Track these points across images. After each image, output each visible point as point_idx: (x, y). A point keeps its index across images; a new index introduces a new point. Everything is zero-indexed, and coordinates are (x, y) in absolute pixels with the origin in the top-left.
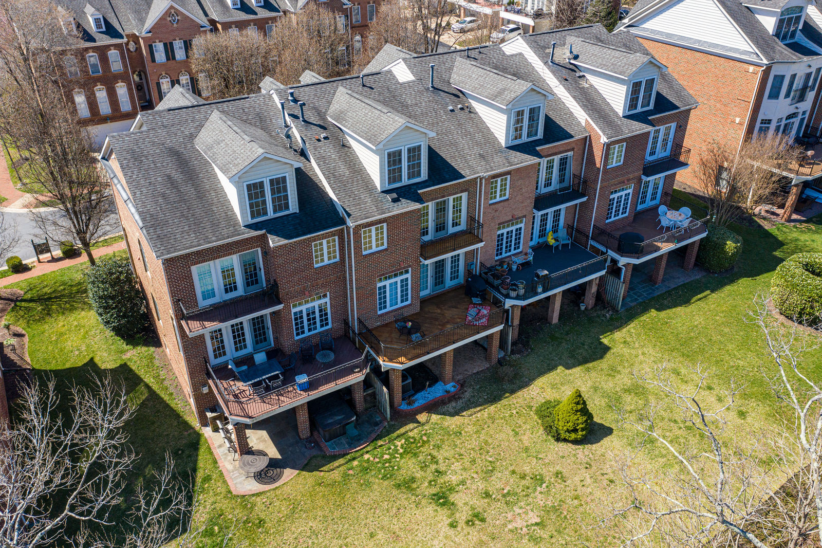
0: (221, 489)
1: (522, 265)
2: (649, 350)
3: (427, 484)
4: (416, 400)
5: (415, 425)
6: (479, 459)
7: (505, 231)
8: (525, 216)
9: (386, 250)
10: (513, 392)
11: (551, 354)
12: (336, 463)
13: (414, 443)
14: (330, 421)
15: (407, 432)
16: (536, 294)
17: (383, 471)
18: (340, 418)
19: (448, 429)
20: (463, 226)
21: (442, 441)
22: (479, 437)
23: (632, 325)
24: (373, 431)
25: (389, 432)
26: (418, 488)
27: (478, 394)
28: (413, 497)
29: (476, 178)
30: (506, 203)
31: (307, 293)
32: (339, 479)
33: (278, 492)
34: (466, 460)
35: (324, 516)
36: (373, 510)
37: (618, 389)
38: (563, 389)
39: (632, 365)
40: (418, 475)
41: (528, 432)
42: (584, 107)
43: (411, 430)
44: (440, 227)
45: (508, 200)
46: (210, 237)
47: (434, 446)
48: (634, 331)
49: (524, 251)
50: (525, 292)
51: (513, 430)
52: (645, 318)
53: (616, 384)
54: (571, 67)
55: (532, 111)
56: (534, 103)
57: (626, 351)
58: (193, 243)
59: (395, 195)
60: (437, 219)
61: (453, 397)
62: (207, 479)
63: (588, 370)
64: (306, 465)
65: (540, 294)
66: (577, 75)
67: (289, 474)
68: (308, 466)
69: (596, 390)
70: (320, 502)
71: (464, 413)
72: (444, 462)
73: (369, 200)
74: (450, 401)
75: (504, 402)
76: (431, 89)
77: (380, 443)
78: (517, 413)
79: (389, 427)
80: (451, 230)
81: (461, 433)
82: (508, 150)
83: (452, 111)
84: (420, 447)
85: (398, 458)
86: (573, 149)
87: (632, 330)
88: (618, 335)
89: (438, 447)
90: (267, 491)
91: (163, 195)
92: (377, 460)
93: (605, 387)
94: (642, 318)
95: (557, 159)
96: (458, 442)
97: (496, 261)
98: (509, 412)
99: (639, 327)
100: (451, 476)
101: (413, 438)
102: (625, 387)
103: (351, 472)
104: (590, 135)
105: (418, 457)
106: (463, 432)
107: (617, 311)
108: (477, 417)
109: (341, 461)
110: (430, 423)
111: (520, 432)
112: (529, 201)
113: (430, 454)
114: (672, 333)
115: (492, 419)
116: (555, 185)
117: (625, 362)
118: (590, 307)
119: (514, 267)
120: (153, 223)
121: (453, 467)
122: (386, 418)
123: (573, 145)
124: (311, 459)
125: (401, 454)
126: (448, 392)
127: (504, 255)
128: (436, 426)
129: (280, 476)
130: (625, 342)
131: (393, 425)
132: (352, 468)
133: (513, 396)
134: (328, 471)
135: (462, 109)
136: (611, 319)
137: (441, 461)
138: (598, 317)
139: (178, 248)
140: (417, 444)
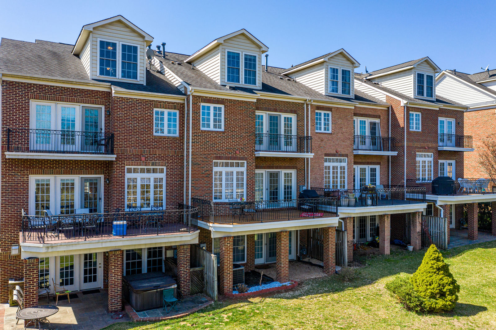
7: (331, 165)
8: (347, 156)
9: (224, 132)
12: (143, 328)
15: (236, 308)
20: (294, 147)
24: (195, 306)
25: (215, 308)
29: (303, 104)
30: (330, 137)
31: (143, 159)
43: (241, 307)
44: (274, 140)
45: (331, 134)
47: (268, 316)
55: (344, 72)
56: (345, 67)
58: (37, 74)
60: (271, 131)
61: (290, 290)
64: (105, 328)
65: (370, 206)
71: (304, 298)
74: (286, 292)
76: (266, 72)
79: (216, 305)
80: (283, 147)
83: (282, 79)
86: (379, 116)
89: (273, 317)
92: (196, 326)
95: (367, 122)
96: (298, 314)
101: (243, 311)
104: (391, 106)
107: (445, 249)
108: (318, 300)
109: (150, 326)
110: (264, 303)
112: (349, 142)
113: (263, 322)
118: (418, 248)
122: (212, 299)
123: (379, 113)
124: (114, 324)
125: (226, 322)
127: (332, 189)
131: (220, 304)
135: (289, 80)
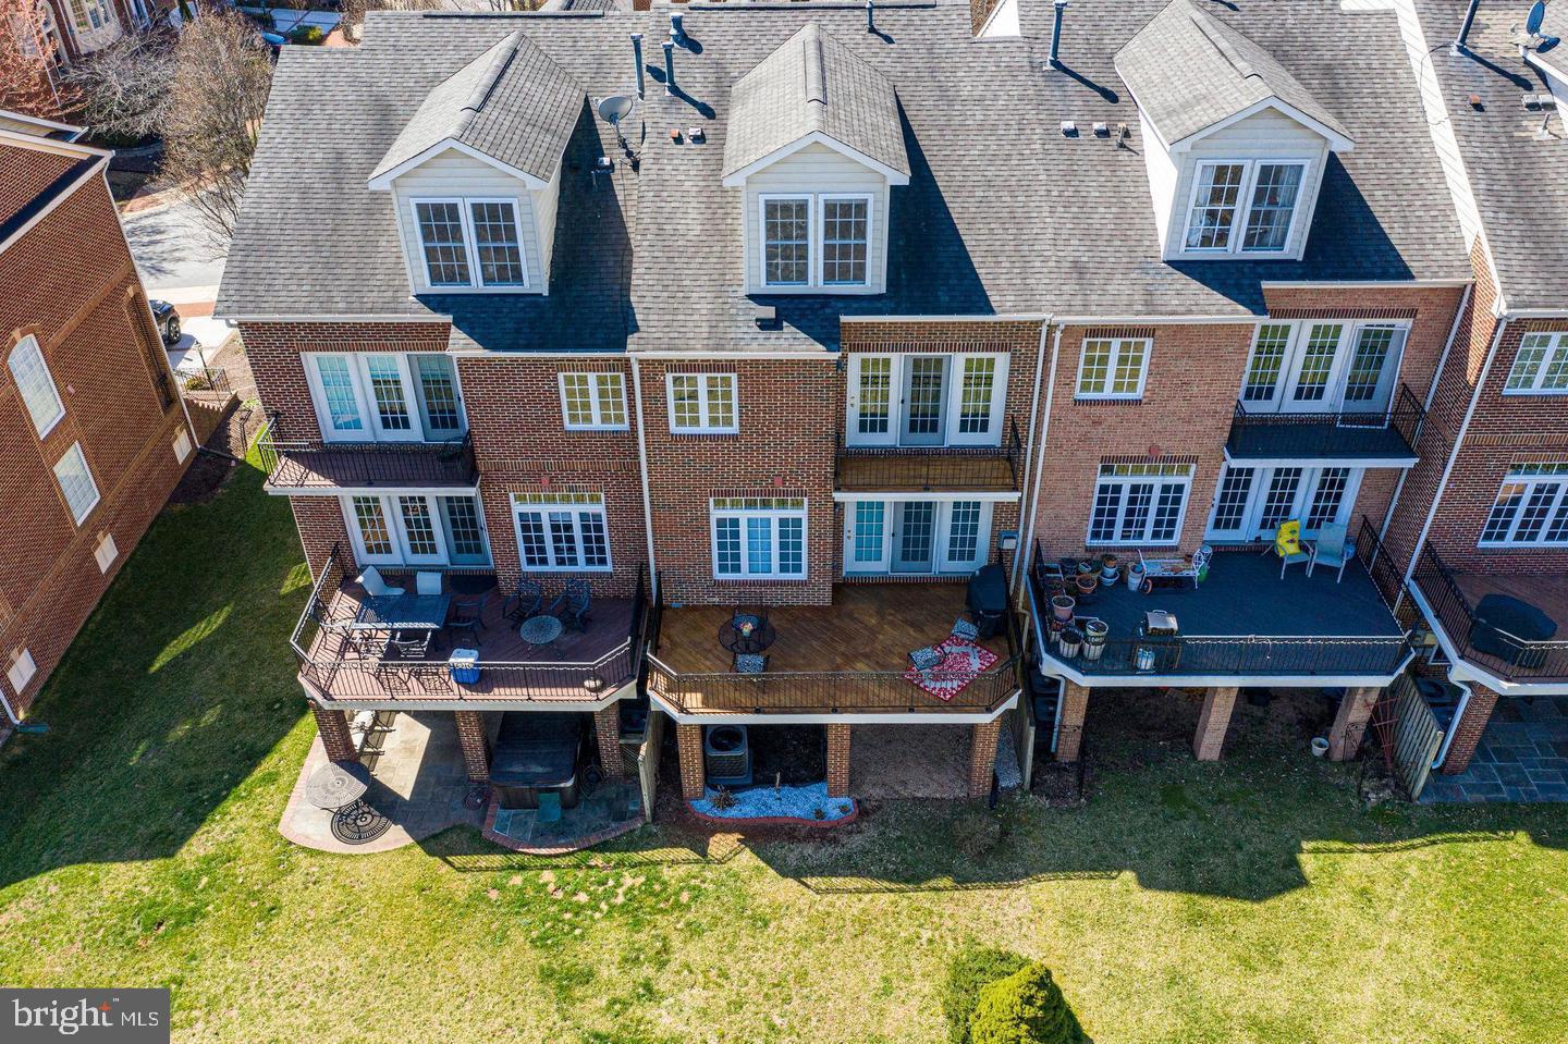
0: (269, 811)
1: (1160, 582)
2: (1421, 948)
3: (604, 1003)
4: (740, 802)
5: (693, 856)
6: (753, 1008)
7: (1126, 482)
8: (1195, 459)
9: (735, 437)
10: (963, 881)
11: (1131, 834)
12: (484, 861)
13: (657, 895)
14: (517, 769)
15: (660, 863)
16: (1134, 670)
17: (548, 924)
18: (540, 770)
19: (749, 900)
20: (993, 437)
21: (716, 921)
22: (796, 956)
23: (1425, 854)
24: (601, 827)
25: (633, 845)
26: (582, 1001)
27: (882, 852)
28: (556, 1017)
29: (1038, 324)
30: (1132, 410)
31: (545, 479)
32: (461, 898)
33: (346, 866)
34: (727, 993)
35: (374, 961)
36: (462, 999)
37: (1235, 1010)
38: (1089, 936)
39: (1332, 963)
40: (604, 973)
41: (915, 1002)
42: (1490, 197)
43: (674, 864)
44: (924, 419)
45: (1138, 402)
46: (336, 299)
47: (689, 924)
48: (1414, 874)
49: (1186, 549)
50: (1104, 654)
51: (886, 980)
52: (1478, 851)
53: (1242, 993)
54: (1523, 72)
55: (1269, 175)
56: (1284, 152)
57: (1348, 916)
58: (297, 305)
59: (769, 312)
60: (915, 397)
61: (820, 832)
62: (271, 778)
63: (1196, 919)
64: (434, 837)
65: (1146, 673)
66: (1528, 98)
67: (396, 836)
68: (434, 843)
69: (1172, 982)
70: (391, 929)
71: (812, 881)
72: (678, 973)
73: (704, 307)
74: (810, 837)
75: (923, 898)
76: (1049, 67)
77: (598, 860)
78: (930, 941)
79: (641, 837)
80: (954, 436)
81: (766, 925)
82: (1171, 270)
83: (1073, 133)
84: (661, 911)
85: (601, 911)
86: (1412, 313)
87: (1413, 870)
88: (1359, 863)
89: (694, 931)
90: (330, 854)
91: (305, 191)
92: (560, 895)
93: (1206, 985)
94: (1468, 848)
95: (1351, 329)
96: (746, 941)
97: (1088, 549)
98: (912, 930)
99: (1440, 866)
100: (664, 1012)
101: (664, 883)
102: (1263, 1016)
103: (494, 895)
104: (1474, 285)
105: (638, 932)
106: (773, 924)
107: (1409, 798)
108: (832, 905)
109: (497, 860)
110: (726, 867)
111: (897, 992)
112: (1210, 422)
113: (665, 939)
114: (1530, 928)
115: (863, 926)
116: (1332, 400)
117: (1318, 945)
118: (1337, 756)
119: (1134, 582)
120: (250, 242)
121: (685, 996)
122: (643, 813)
123: (1415, 302)
124: (454, 827)
125: (612, 907)
126: (820, 814)
127: (1117, 541)
128: (731, 882)
129: (374, 834)
130: (1364, 892)
131: (650, 835)
132: (500, 888)
133: (957, 894)
134: (458, 869)
135: (1103, 134)
136: (1378, 812)
137: (673, 966)
138: (1343, 790)
139: (263, 305)
140: (657, 903)
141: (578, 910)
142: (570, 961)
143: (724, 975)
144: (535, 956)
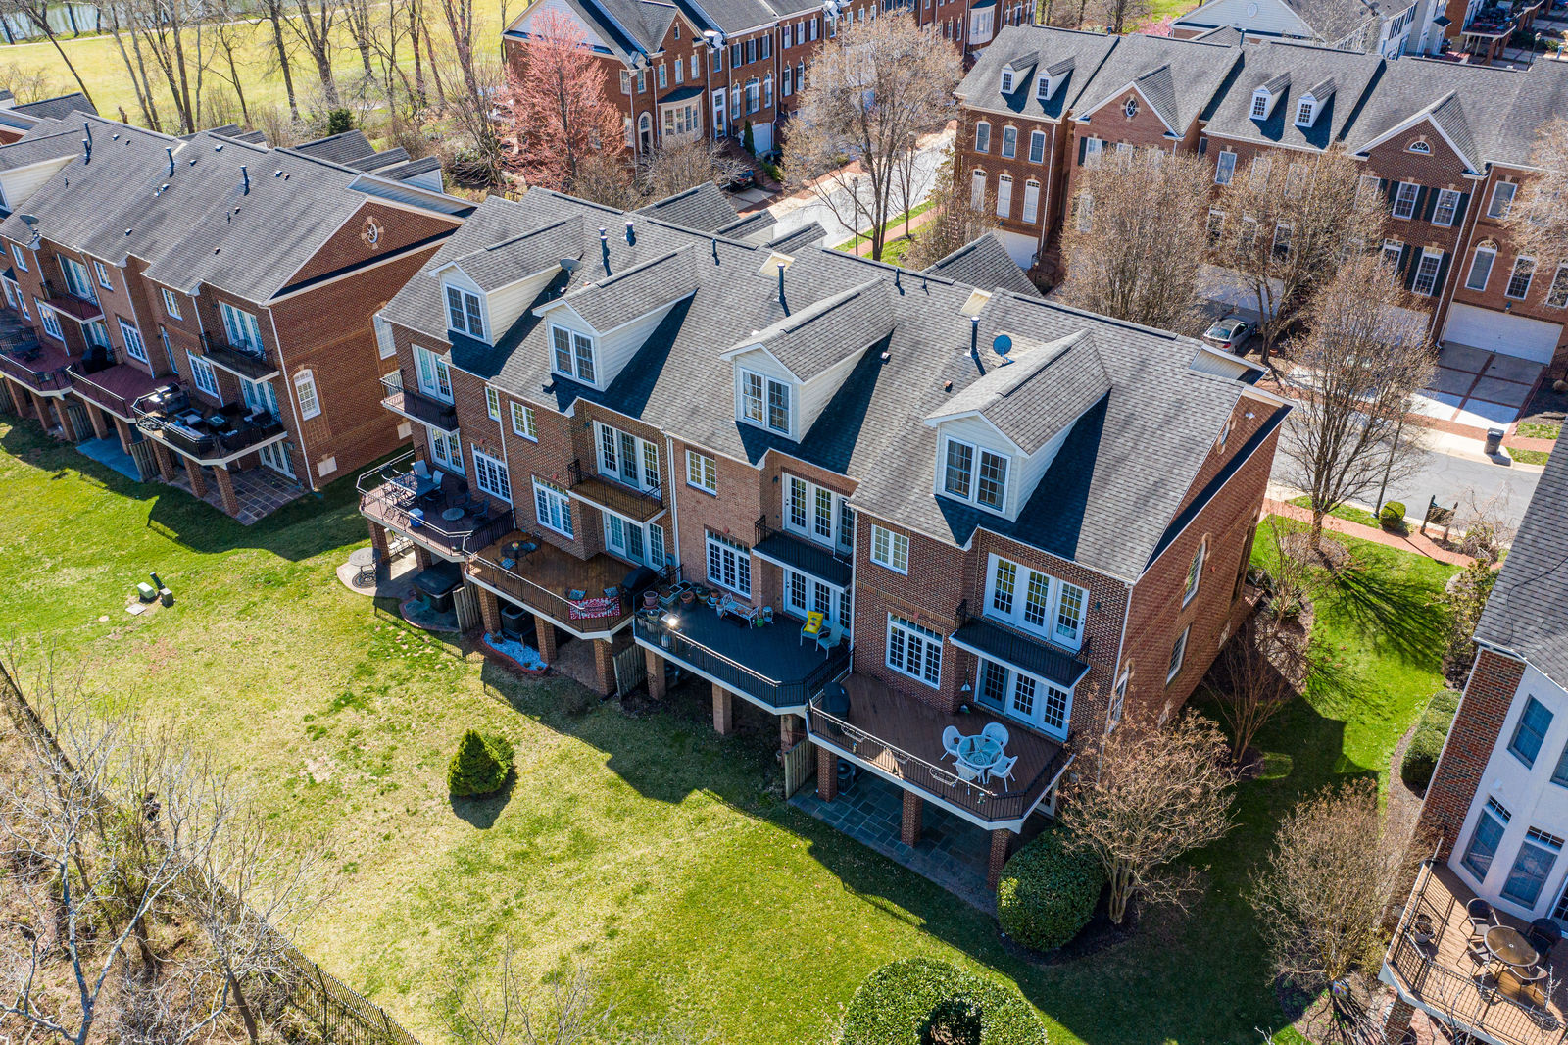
3: (367, 685)
4: (503, 644)
5: (460, 654)
7: (720, 545)
9: (536, 445)
12: (389, 616)
13: (430, 660)
15: (446, 650)
17: (382, 649)
18: (433, 585)
19: (459, 680)
21: (438, 680)
22: (449, 708)
25: (445, 639)
26: (361, 681)
28: (346, 681)
30: (712, 500)
31: (482, 440)
32: (366, 624)
34: (409, 706)
35: (316, 630)
36: (326, 658)
40: (379, 676)
43: (450, 653)
44: (631, 470)
45: (714, 497)
47: (427, 676)
49: (754, 604)
53: (591, 820)
55: (774, 387)
56: (778, 377)
60: (625, 456)
61: (519, 671)
64: (383, 598)
67: (370, 591)
68: (380, 600)
77: (427, 637)
79: (450, 637)
82: (735, 426)
90: (344, 586)
92: (398, 642)
93: (581, 808)
96: (439, 693)
97: (709, 583)
101: (438, 657)
102: (586, 832)
103: (377, 629)
105: (407, 669)
106: (455, 693)
108: (485, 699)
110: (467, 664)
113: (413, 676)
119: (719, 609)
121: (394, 699)
124: (393, 599)
125: (411, 656)
126: (528, 665)
127: (723, 583)
128: (461, 670)
129: (366, 586)
131: (455, 638)
132: (383, 628)
134: (377, 614)
136: (765, 796)
137: (403, 687)
140: (427, 663)
141: (398, 650)
142: (374, 665)
143: (415, 700)
144: (364, 658)
